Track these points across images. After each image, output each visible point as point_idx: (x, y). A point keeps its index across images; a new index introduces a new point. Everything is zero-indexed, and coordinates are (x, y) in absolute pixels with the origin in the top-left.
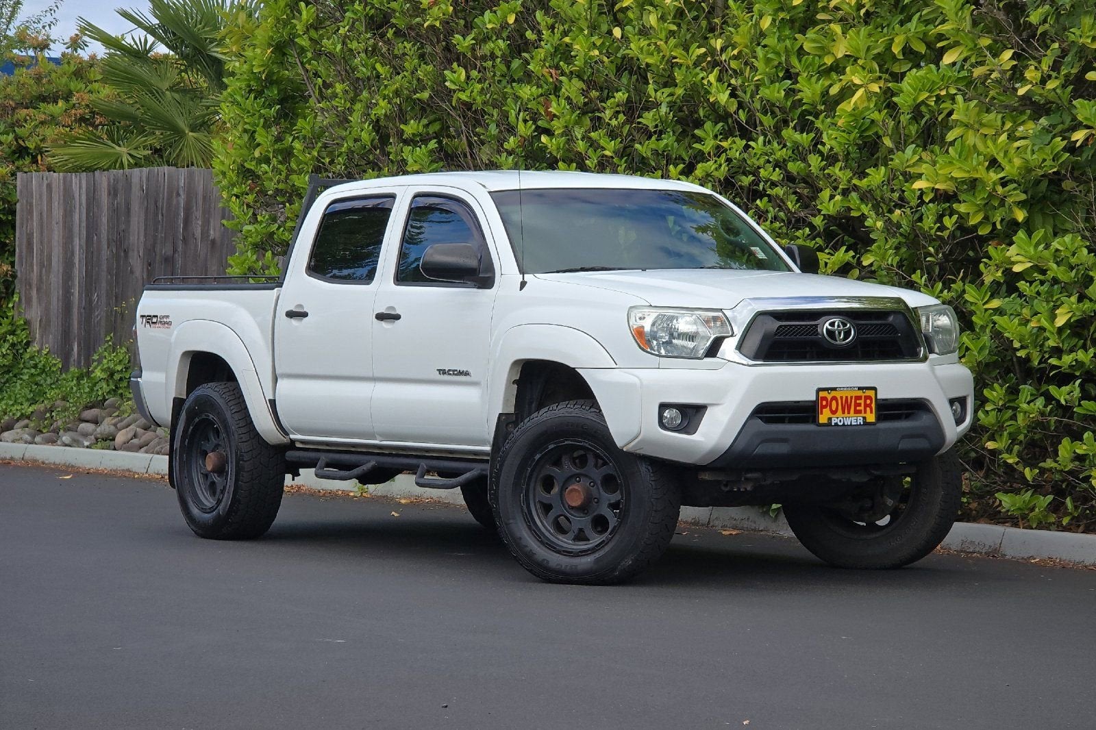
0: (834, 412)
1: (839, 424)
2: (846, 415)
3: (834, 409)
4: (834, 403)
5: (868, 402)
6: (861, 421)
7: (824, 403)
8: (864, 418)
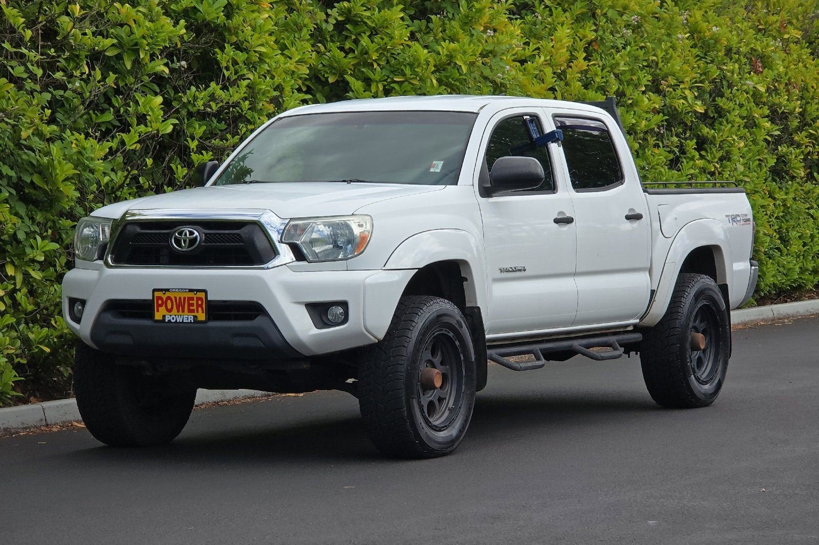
0: (169, 311)
1: (172, 321)
2: (181, 313)
3: (169, 307)
4: (169, 302)
5: (200, 302)
6: (191, 319)
7: (160, 302)
8: (195, 317)
